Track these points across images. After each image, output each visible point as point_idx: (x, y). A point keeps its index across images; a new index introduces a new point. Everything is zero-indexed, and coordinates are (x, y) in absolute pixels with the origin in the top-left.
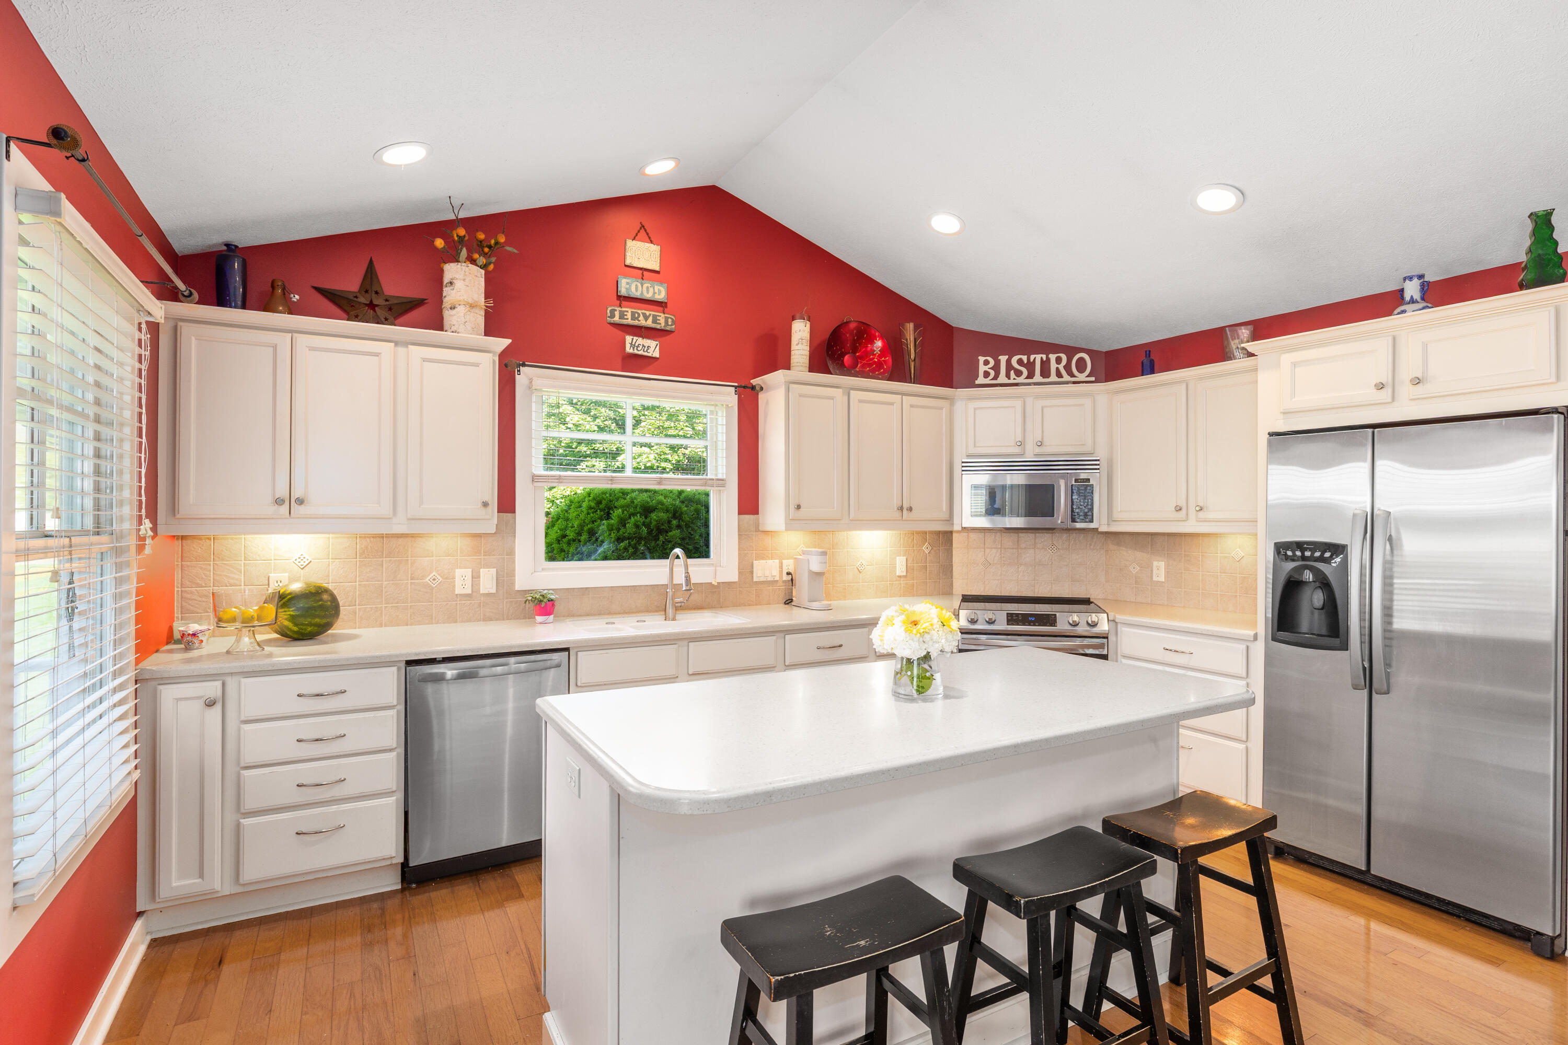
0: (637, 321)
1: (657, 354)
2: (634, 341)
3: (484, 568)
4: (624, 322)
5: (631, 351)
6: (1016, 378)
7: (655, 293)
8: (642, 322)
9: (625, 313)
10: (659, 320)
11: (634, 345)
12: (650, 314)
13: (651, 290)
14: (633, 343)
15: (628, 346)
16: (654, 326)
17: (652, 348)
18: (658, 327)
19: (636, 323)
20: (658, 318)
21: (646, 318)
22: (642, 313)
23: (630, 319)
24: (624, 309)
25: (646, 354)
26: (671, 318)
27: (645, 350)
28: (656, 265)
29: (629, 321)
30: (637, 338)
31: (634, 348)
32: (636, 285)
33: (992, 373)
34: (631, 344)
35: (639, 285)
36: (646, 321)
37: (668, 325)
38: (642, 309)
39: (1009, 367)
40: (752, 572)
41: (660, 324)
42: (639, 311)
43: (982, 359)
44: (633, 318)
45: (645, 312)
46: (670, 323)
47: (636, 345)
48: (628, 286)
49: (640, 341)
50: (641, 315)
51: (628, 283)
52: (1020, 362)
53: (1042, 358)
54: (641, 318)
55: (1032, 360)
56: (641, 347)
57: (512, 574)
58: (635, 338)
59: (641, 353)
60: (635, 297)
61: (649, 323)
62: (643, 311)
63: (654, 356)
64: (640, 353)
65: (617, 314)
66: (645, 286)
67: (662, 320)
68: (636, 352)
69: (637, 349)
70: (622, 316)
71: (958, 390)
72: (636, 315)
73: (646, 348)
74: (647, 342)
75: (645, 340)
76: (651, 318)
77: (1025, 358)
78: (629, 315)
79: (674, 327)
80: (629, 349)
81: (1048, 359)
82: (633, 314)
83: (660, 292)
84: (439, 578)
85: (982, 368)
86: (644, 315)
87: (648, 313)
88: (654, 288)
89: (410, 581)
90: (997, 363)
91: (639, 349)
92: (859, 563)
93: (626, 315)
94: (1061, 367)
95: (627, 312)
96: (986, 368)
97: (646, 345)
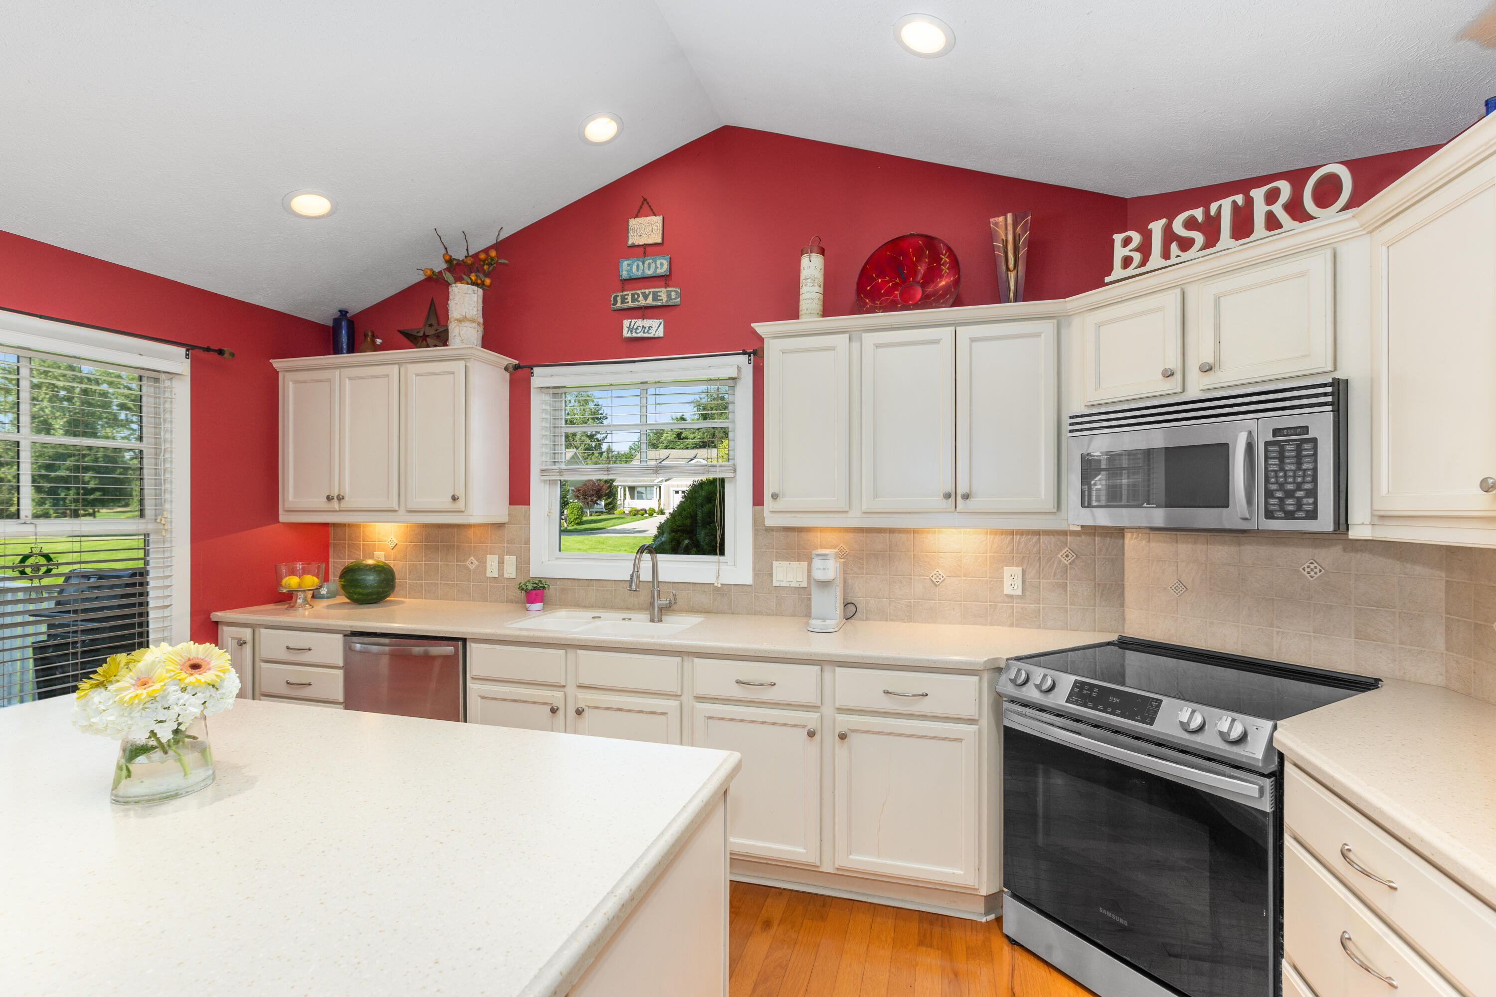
0: (637, 303)
1: (660, 333)
2: (633, 324)
3: (507, 555)
4: (626, 306)
5: (629, 335)
6: (1180, 253)
7: (656, 268)
8: (642, 302)
9: (626, 297)
10: (660, 296)
11: (633, 328)
12: (650, 292)
13: (653, 266)
14: (631, 327)
15: (625, 330)
16: (655, 303)
17: (655, 328)
18: (659, 303)
19: (636, 304)
20: (659, 294)
21: (646, 297)
22: (641, 293)
23: (630, 301)
24: (625, 293)
25: (646, 335)
26: (675, 291)
27: (646, 331)
28: (658, 237)
29: (630, 304)
30: (635, 320)
31: (632, 332)
32: (638, 265)
33: (1137, 257)
34: (629, 328)
35: (641, 264)
36: (646, 301)
37: (671, 299)
38: (640, 289)
39: (1169, 236)
40: (771, 575)
41: (662, 300)
42: (639, 292)
43: (1118, 238)
44: (633, 300)
45: (645, 290)
46: (673, 297)
47: (635, 327)
48: (629, 268)
49: (640, 323)
50: (641, 295)
51: (629, 265)
52: (1190, 224)
53: (1234, 202)
54: (641, 298)
55: (1213, 212)
56: (640, 329)
57: (528, 562)
58: (633, 321)
59: (641, 335)
60: (637, 277)
61: (650, 301)
62: (643, 291)
63: (656, 336)
64: (639, 335)
65: (619, 299)
66: (647, 263)
67: (664, 295)
68: (634, 335)
69: (636, 332)
70: (623, 301)
71: (1067, 299)
72: (636, 297)
73: (647, 328)
74: (647, 323)
75: (645, 320)
76: (651, 297)
77: (1198, 214)
78: (629, 298)
79: (679, 299)
80: (626, 334)
81: (1249, 201)
82: (633, 295)
83: (662, 265)
84: (476, 562)
85: (1120, 253)
86: (643, 294)
87: (647, 291)
88: (656, 263)
89: (456, 563)
90: (1147, 236)
91: (638, 331)
92: (935, 572)
93: (627, 299)
94: (1277, 209)
95: (628, 295)
96: (1126, 252)
97: (647, 325)
